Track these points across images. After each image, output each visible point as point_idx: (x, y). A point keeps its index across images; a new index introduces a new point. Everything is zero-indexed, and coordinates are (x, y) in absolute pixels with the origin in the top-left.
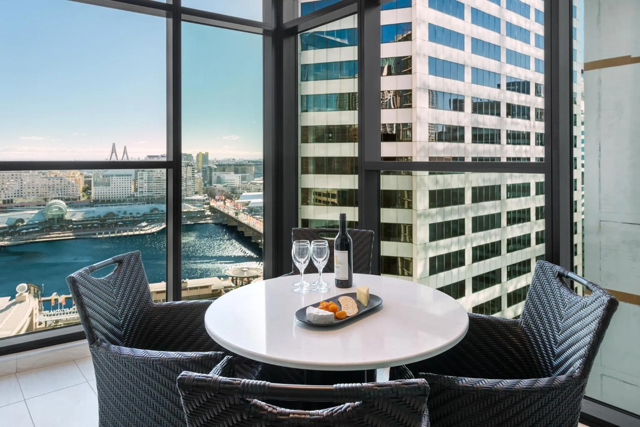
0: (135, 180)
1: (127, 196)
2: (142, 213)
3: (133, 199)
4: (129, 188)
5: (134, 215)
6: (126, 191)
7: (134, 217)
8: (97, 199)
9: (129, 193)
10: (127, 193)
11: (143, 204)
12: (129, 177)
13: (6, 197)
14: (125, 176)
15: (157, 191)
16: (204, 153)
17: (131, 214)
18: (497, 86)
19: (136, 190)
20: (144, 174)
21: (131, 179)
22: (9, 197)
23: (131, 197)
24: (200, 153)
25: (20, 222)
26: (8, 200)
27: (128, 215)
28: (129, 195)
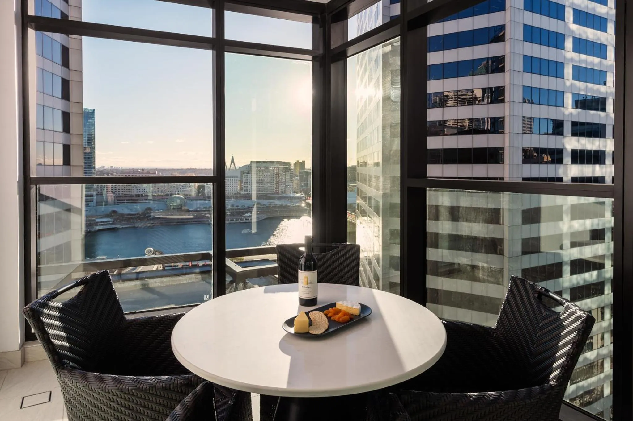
0: (241, 181)
1: (234, 193)
2: (246, 206)
3: (239, 195)
4: (236, 187)
5: (240, 207)
6: (234, 189)
7: (240, 209)
8: (209, 195)
9: (236, 191)
10: (234, 191)
11: (247, 199)
12: (236, 178)
13: (137, 192)
14: (233, 177)
15: (259, 190)
16: (301, 162)
17: (237, 206)
18: (603, 83)
19: (241, 189)
20: (248, 176)
21: (238, 180)
22: (140, 192)
23: (237, 194)
24: (298, 161)
25: (149, 210)
26: (139, 195)
27: (235, 207)
28: (236, 193)
